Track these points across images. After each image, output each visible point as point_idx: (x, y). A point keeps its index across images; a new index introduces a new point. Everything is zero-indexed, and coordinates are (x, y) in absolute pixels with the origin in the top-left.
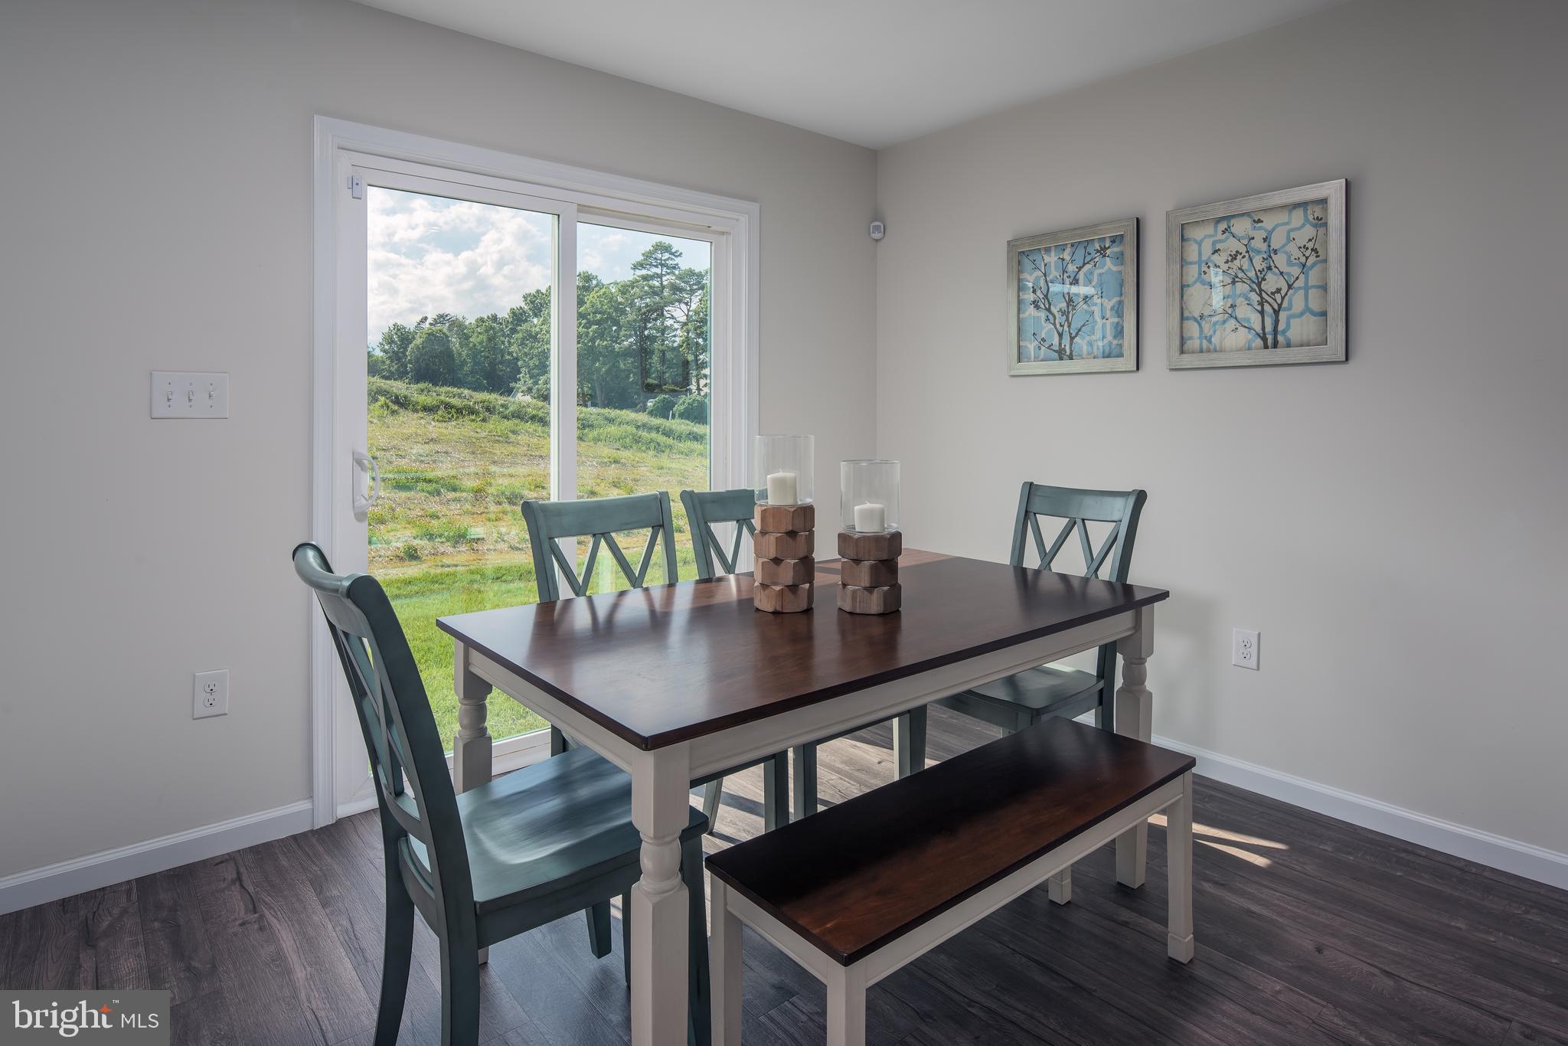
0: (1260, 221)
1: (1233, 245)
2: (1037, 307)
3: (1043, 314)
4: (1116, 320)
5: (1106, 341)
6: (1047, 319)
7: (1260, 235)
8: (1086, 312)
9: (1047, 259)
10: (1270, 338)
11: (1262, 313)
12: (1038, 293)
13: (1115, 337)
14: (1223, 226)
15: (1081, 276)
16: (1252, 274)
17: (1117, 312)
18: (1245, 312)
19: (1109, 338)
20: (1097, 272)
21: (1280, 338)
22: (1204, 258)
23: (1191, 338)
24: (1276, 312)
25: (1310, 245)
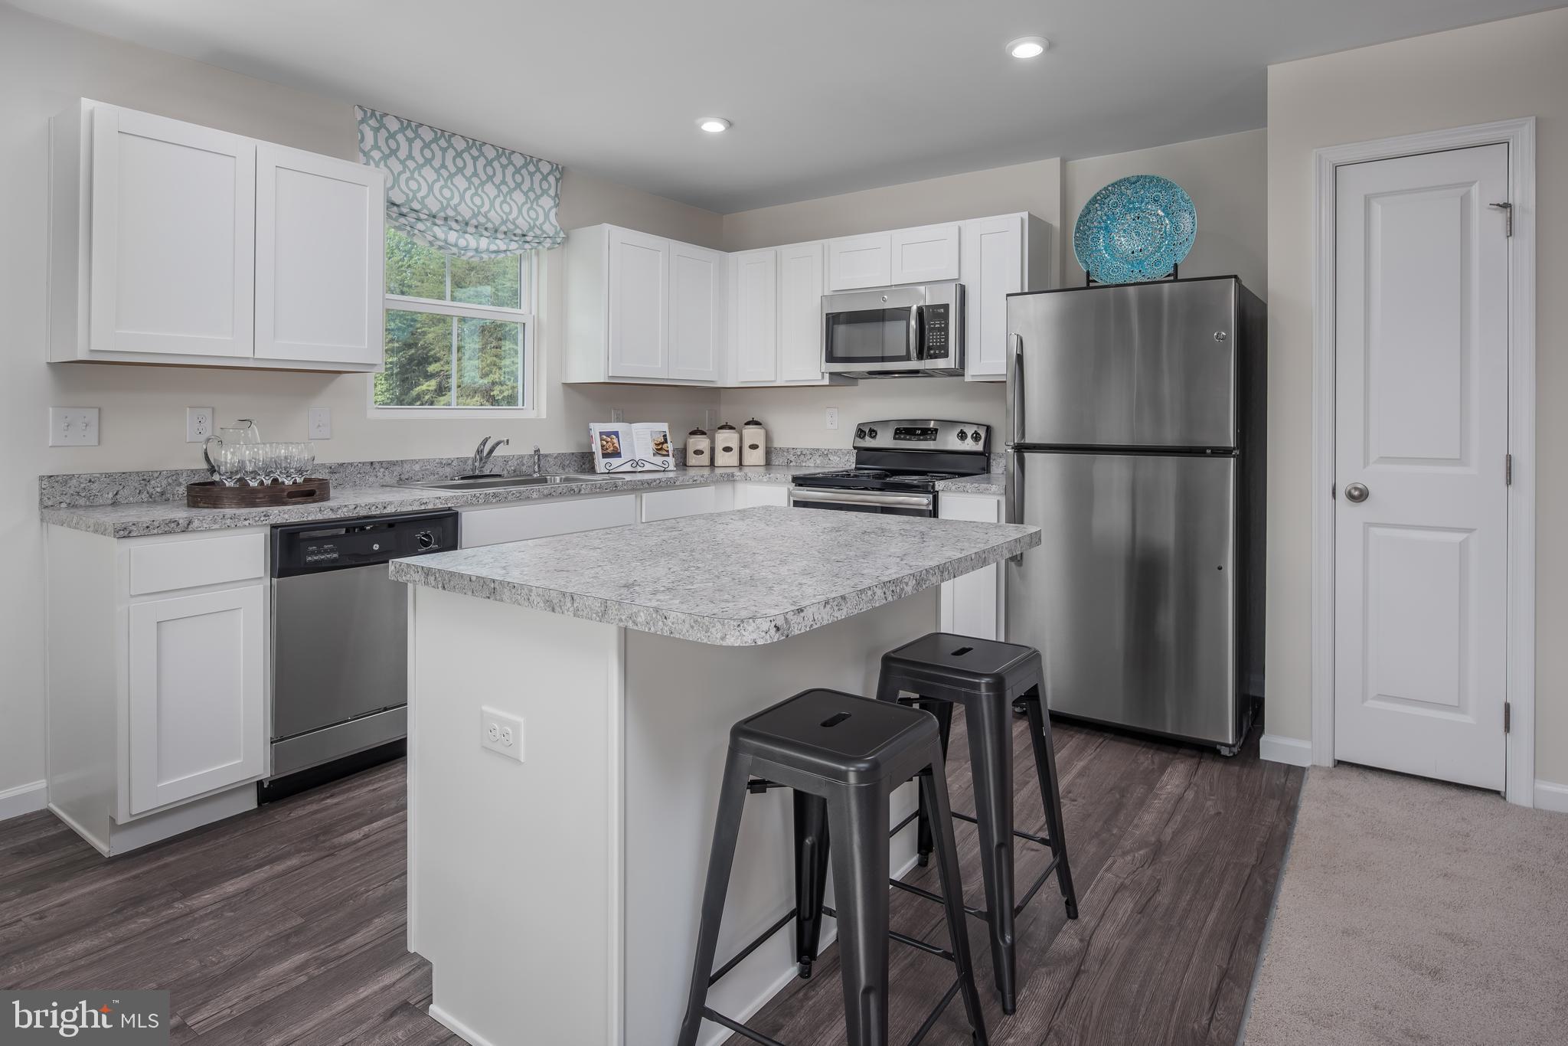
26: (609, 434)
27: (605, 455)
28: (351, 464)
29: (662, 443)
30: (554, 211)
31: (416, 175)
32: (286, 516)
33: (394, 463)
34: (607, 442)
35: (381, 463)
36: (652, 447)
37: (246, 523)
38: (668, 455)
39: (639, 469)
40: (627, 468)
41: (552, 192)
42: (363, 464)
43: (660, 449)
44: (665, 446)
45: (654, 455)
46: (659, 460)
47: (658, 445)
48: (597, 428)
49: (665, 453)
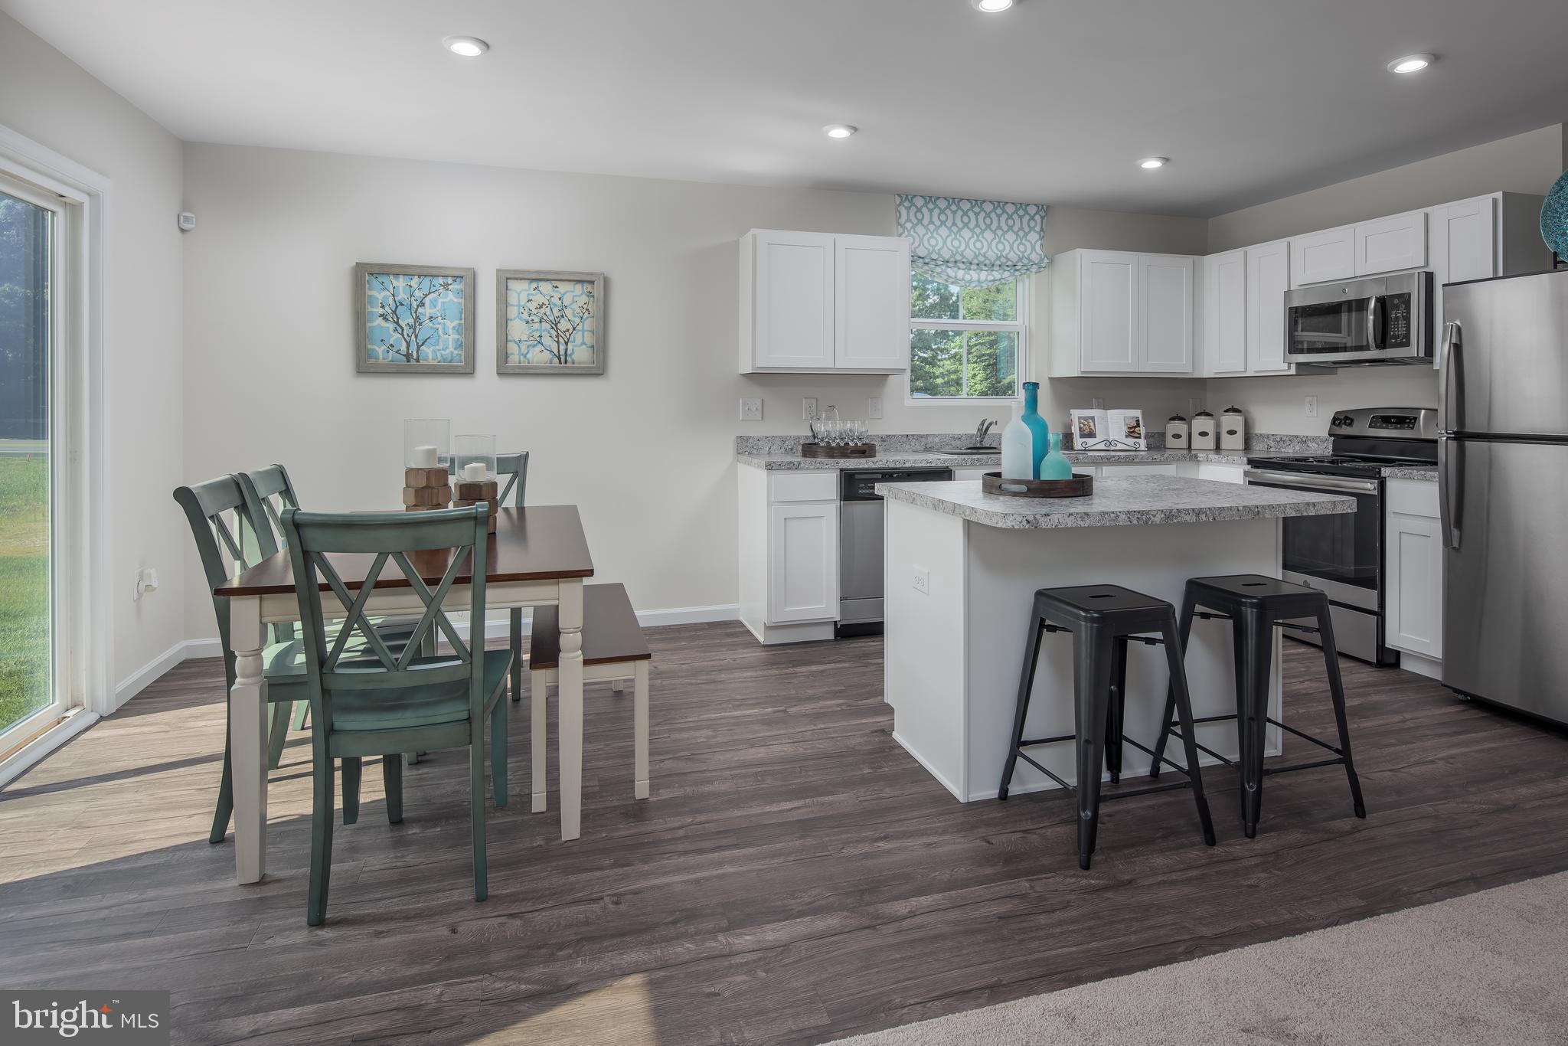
0: (557, 287)
1: (540, 299)
2: (385, 319)
3: (391, 326)
4: (457, 337)
5: (448, 351)
6: (396, 330)
7: (557, 296)
8: (432, 328)
9: (395, 283)
10: (563, 358)
11: (558, 342)
12: (387, 308)
13: (455, 349)
14: (534, 285)
15: (427, 301)
16: (552, 318)
17: (457, 331)
18: (547, 341)
19: (451, 348)
20: (441, 300)
21: (568, 358)
22: (522, 303)
23: (512, 354)
24: (566, 343)
25: (585, 307)
26: (1086, 419)
27: (1082, 436)
28: (895, 436)
29: (1135, 427)
30: (1039, 243)
32: (848, 464)
33: (921, 436)
34: (1084, 425)
35: (913, 435)
36: (1125, 429)
37: (827, 466)
38: (1140, 438)
39: (1113, 448)
40: (1101, 446)
41: (1037, 229)
42: (902, 436)
43: (1132, 432)
44: (1137, 429)
45: (1126, 437)
46: (1131, 441)
47: (1131, 428)
48: (1076, 414)
49: (1138, 435)
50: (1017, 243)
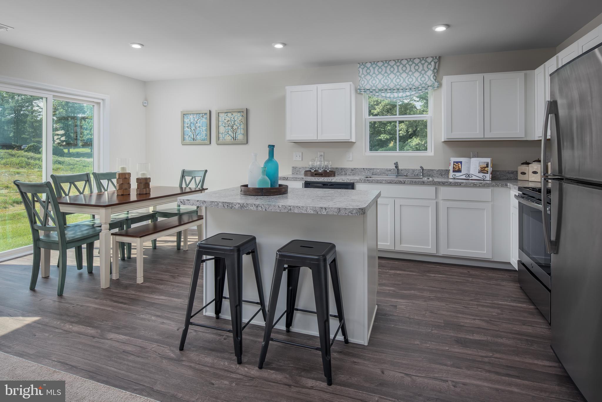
0: (233, 114)
1: (228, 119)
2: (188, 128)
3: (189, 130)
4: (206, 132)
5: (203, 137)
6: (190, 131)
7: (233, 117)
8: (199, 130)
9: (190, 117)
10: (235, 138)
11: (233, 133)
12: (188, 124)
13: (205, 136)
14: (226, 114)
15: (198, 121)
16: (231, 125)
17: (206, 130)
18: (230, 133)
19: (204, 136)
20: (201, 121)
21: (236, 138)
22: (223, 121)
23: (220, 137)
24: (236, 133)
25: (241, 120)
26: (457, 162)
27: (454, 171)
29: (485, 167)
30: (432, 75)
31: (375, 79)
32: (307, 179)
33: (371, 169)
34: (456, 166)
35: (367, 169)
36: (479, 168)
37: (299, 180)
38: (488, 173)
39: (471, 178)
40: (464, 177)
41: (432, 69)
42: (361, 169)
43: (483, 170)
44: (486, 169)
45: (479, 172)
46: (481, 175)
47: (482, 168)
48: (453, 159)
49: (486, 172)
50: (420, 77)
